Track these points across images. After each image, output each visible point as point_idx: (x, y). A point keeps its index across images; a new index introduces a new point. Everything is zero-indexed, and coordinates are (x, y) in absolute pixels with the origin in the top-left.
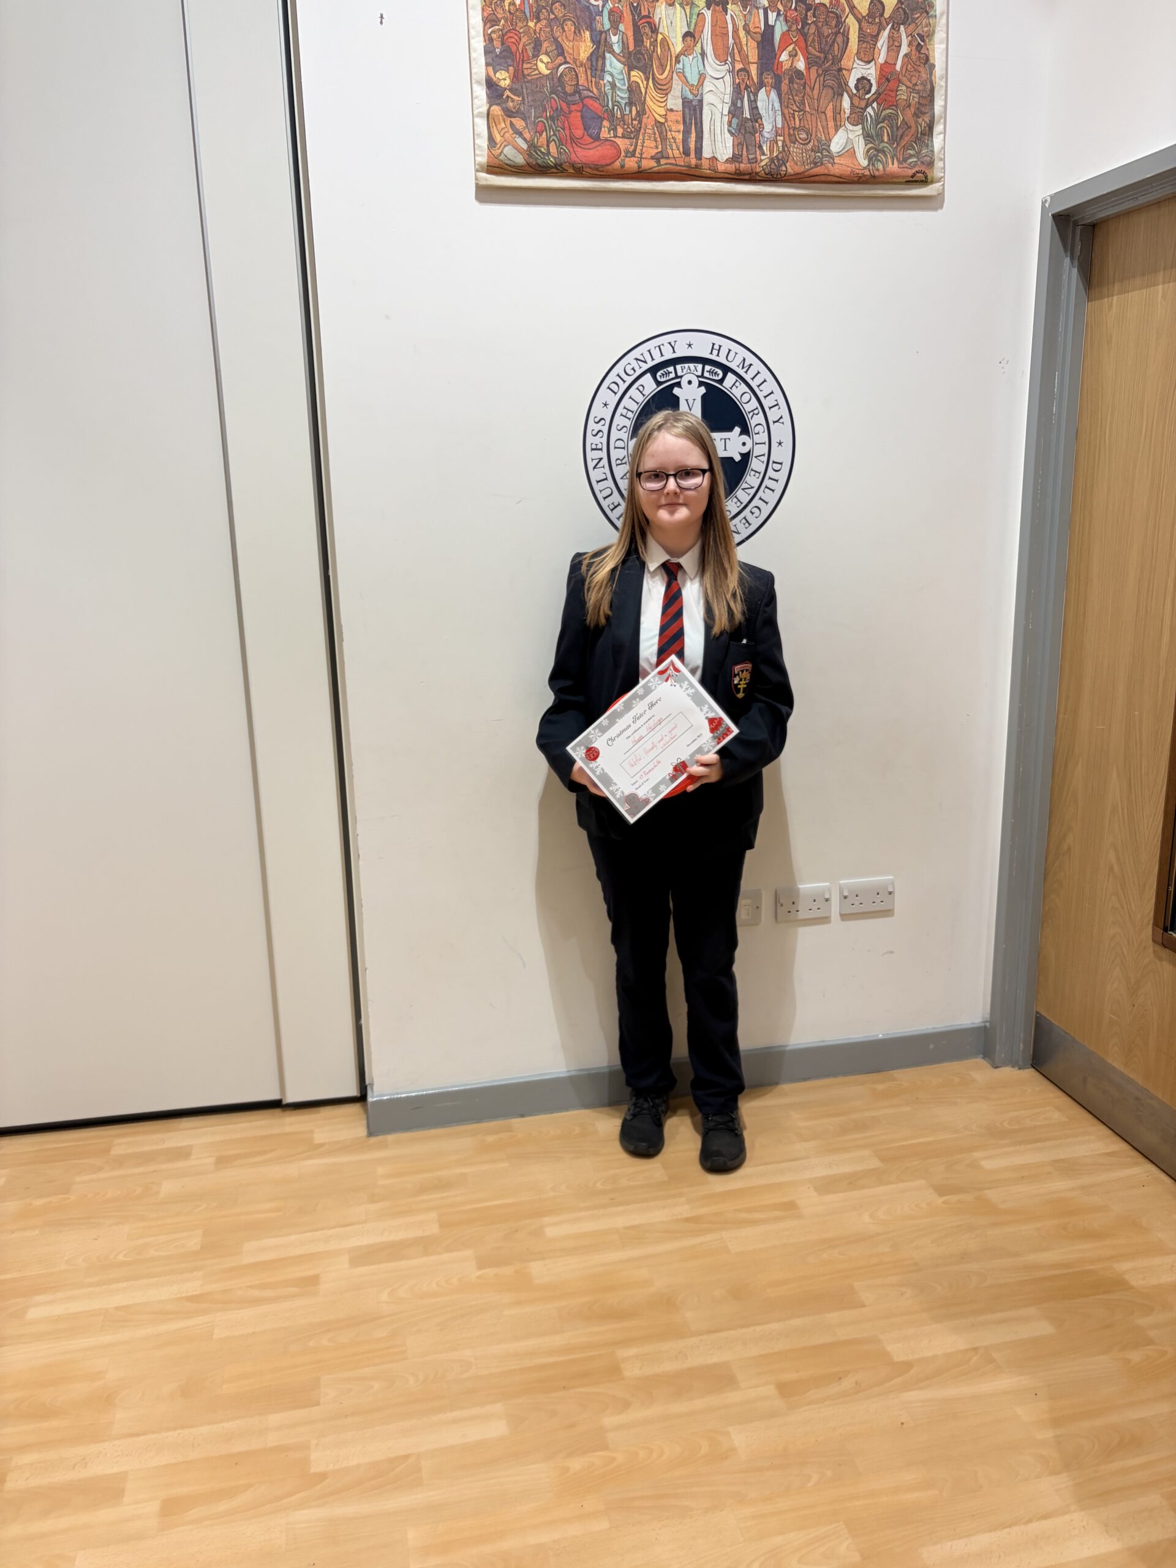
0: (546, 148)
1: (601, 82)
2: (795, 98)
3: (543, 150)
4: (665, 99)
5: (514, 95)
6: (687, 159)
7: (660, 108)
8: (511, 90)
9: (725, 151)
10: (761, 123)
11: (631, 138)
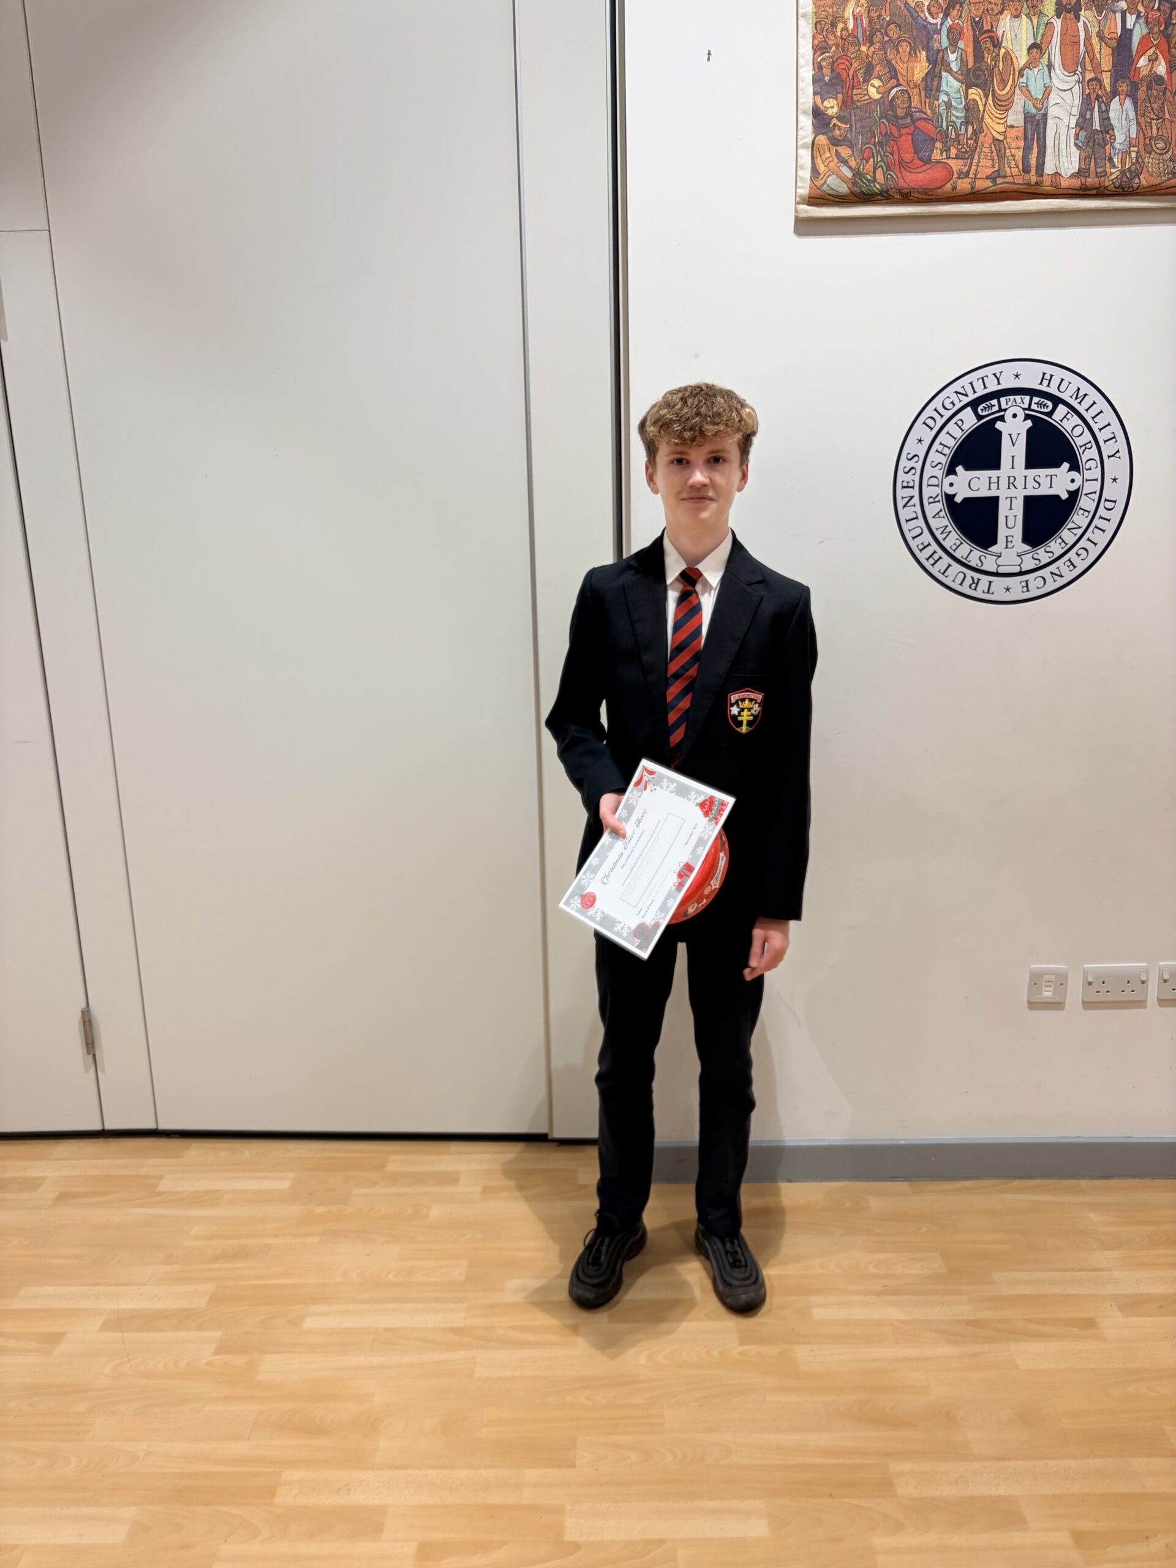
0: (872, 175)
1: (936, 102)
2: (1153, 105)
3: (869, 177)
4: (1005, 115)
5: (842, 123)
6: (1027, 177)
7: (998, 125)
8: (839, 118)
9: (1070, 166)
10: (1112, 134)
11: (965, 159)
